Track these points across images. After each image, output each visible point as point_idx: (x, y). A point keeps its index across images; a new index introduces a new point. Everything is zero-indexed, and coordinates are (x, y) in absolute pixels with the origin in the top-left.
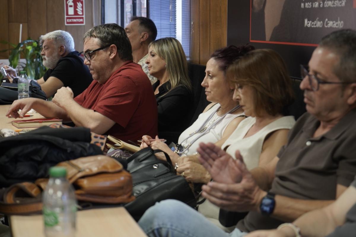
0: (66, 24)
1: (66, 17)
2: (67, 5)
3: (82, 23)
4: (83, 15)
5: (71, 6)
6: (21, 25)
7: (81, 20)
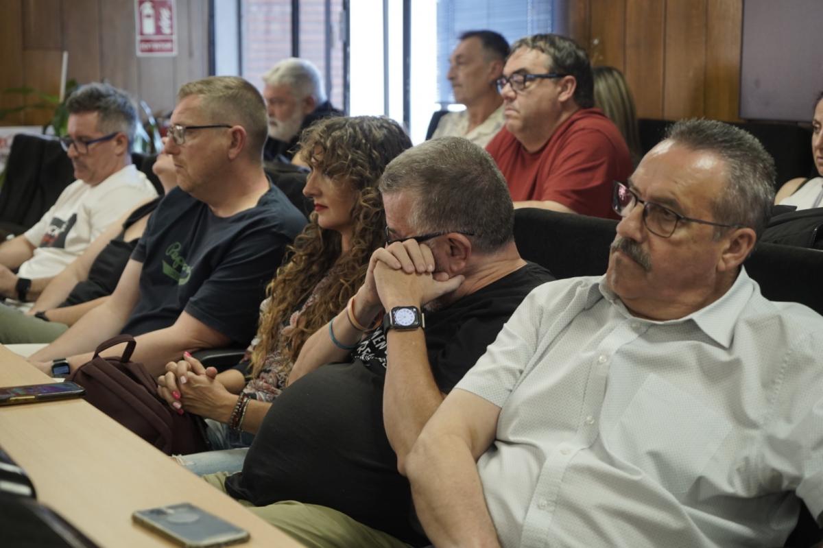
0: (139, 54)
1: (138, 38)
2: (141, 14)
3: (171, 50)
4: (172, 34)
5: (149, 16)
6: (65, 55)
7: (168, 45)
